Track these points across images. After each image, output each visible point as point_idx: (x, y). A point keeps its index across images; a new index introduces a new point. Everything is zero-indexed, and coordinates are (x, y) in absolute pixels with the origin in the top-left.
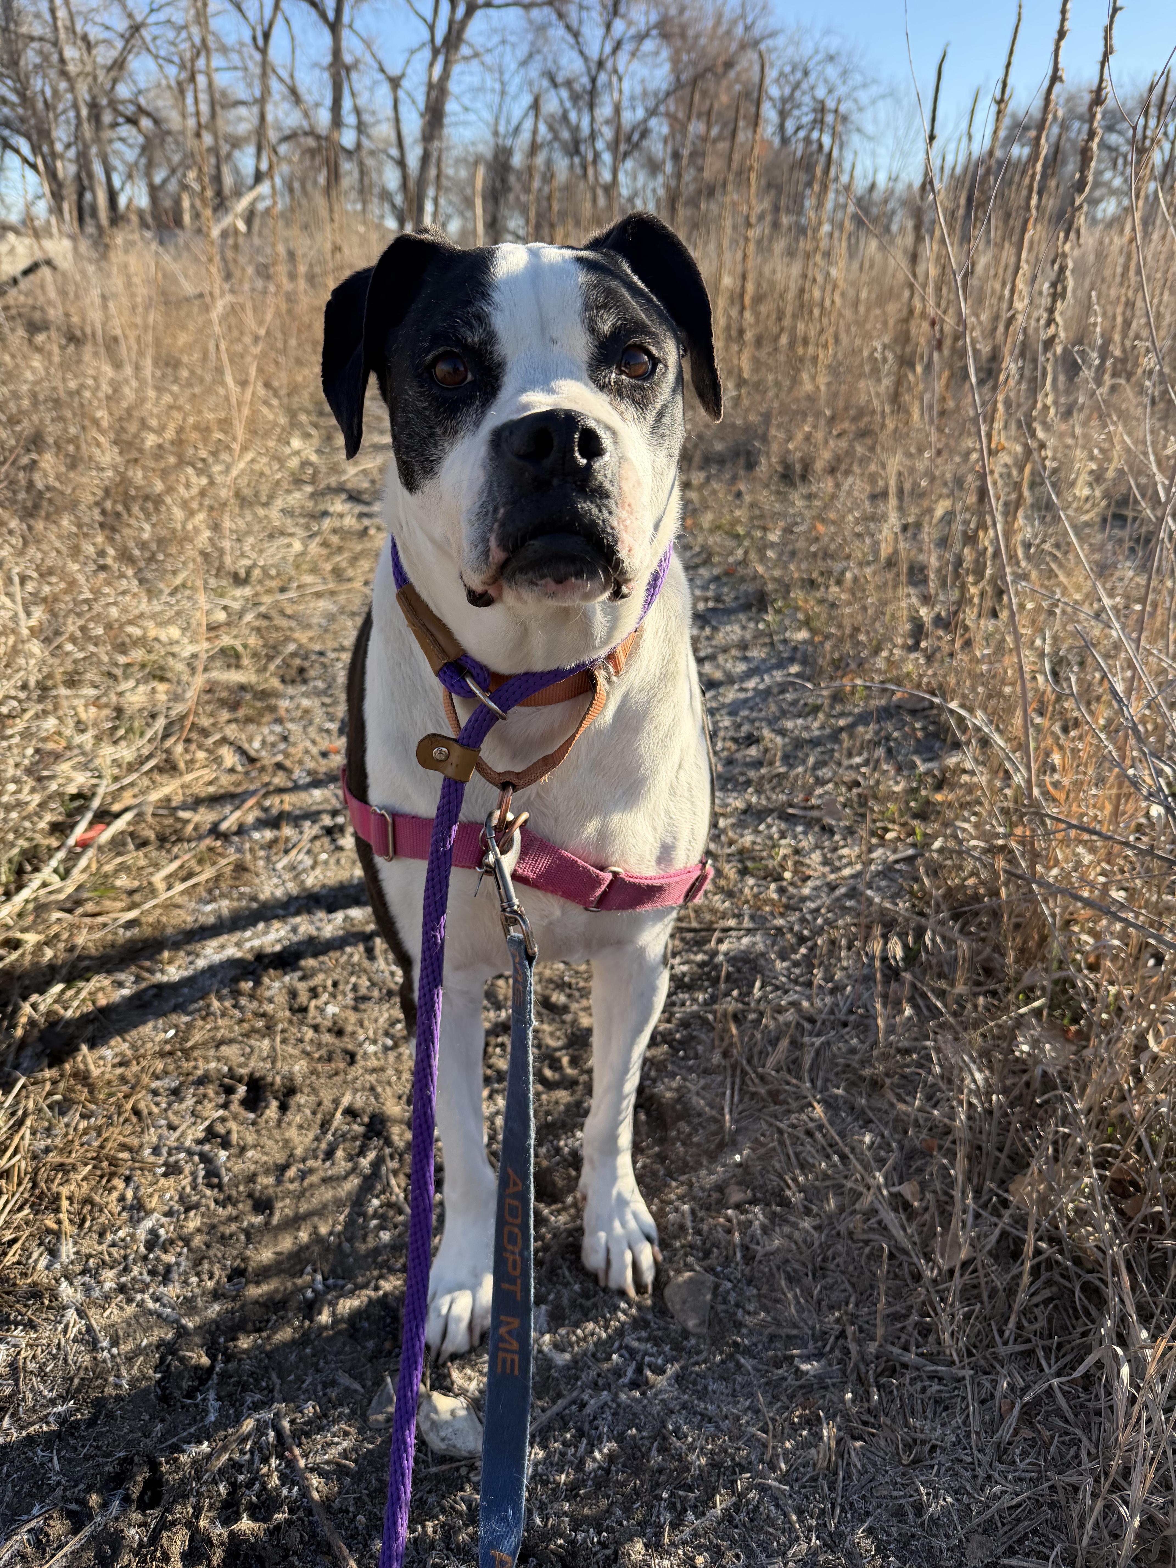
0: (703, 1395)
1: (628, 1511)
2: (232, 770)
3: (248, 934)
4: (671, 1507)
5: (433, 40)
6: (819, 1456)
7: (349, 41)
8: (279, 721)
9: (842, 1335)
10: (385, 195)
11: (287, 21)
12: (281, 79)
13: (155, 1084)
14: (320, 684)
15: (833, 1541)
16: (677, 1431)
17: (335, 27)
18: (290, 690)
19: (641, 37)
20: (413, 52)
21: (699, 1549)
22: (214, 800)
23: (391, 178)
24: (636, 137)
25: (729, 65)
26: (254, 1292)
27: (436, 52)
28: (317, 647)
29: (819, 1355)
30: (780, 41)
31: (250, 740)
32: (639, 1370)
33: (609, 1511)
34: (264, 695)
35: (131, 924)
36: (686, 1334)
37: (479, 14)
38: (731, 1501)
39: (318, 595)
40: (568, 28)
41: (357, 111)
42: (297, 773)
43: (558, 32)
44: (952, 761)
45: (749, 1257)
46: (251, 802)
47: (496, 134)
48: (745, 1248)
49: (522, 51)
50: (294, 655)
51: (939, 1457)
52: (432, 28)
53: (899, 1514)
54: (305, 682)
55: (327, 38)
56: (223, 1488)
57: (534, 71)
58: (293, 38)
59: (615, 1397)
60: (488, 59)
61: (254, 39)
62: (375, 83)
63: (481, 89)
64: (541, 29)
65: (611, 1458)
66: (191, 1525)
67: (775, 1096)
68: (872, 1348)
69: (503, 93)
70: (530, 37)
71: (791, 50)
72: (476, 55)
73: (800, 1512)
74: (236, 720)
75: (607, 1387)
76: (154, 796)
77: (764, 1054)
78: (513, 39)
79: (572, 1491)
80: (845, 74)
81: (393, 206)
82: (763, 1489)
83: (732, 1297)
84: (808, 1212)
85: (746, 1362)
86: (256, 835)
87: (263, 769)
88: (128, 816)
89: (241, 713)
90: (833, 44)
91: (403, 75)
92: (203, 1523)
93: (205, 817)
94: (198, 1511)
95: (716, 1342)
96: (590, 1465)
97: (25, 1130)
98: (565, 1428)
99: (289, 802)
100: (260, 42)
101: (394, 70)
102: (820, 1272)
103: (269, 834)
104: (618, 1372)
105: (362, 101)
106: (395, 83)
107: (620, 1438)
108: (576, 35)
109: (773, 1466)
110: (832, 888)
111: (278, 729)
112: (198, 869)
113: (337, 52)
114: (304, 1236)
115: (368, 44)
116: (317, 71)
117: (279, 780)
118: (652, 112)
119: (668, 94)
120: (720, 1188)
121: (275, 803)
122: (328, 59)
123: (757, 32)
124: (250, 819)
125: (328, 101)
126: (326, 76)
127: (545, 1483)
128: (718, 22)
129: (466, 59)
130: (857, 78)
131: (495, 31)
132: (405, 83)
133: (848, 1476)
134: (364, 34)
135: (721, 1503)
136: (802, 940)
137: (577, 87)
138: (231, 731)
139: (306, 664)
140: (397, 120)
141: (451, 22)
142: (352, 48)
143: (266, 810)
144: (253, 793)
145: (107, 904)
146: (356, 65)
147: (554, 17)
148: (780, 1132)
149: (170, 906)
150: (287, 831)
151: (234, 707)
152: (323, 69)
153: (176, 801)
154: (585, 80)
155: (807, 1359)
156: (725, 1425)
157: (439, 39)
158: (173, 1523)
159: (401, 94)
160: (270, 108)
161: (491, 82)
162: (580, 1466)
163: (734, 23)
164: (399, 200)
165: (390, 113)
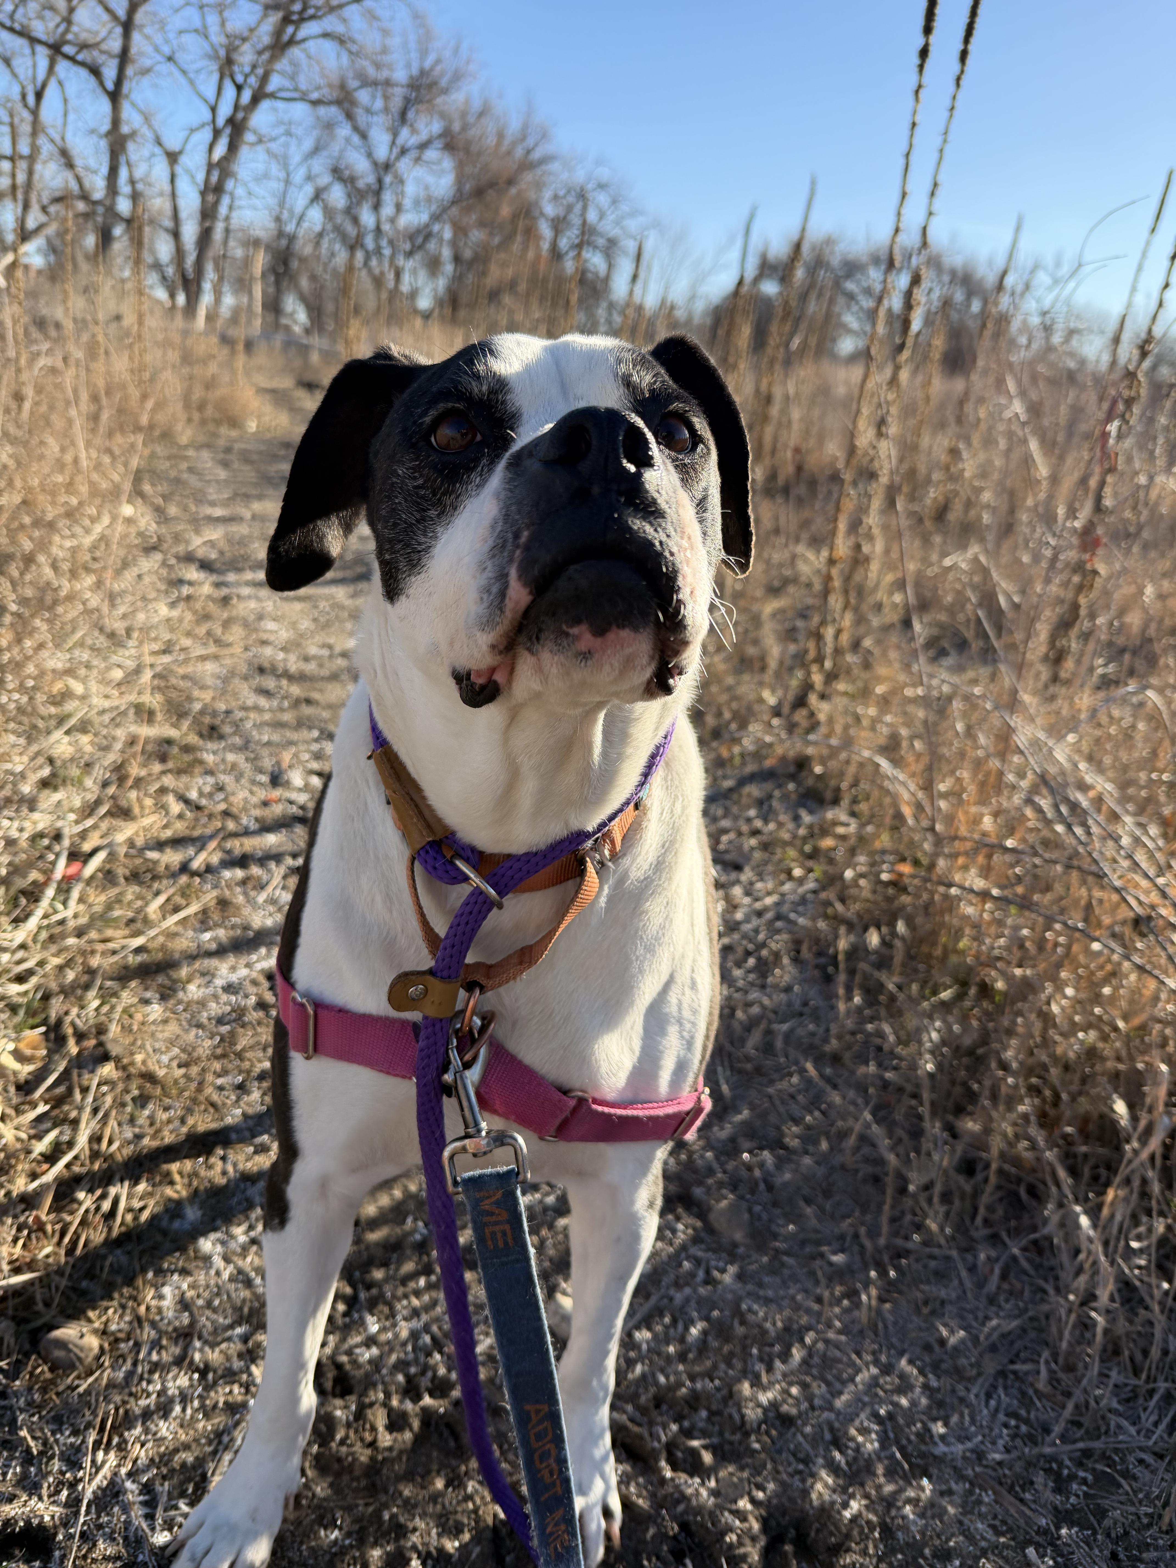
0: (760, 1285)
1: (730, 1365)
2: (180, 816)
3: (254, 957)
4: (761, 1360)
5: (214, 121)
6: (863, 1315)
7: (127, 112)
8: (210, 772)
9: (856, 1236)
10: (157, 266)
11: (60, 83)
12: (52, 141)
13: (220, 1081)
14: (237, 740)
15: (887, 1370)
16: (750, 1310)
17: (115, 96)
18: (210, 745)
19: (423, 146)
20: (192, 131)
21: (791, 1384)
22: (177, 842)
23: (164, 249)
24: (420, 240)
25: (510, 182)
26: (374, 1237)
27: (217, 133)
28: (222, 707)
29: (842, 1251)
30: (555, 166)
31: (188, 788)
32: (708, 1272)
33: (715, 1367)
34: (187, 749)
35: (138, 950)
36: (735, 1245)
37: (265, 105)
38: (804, 1353)
39: (203, 658)
40: (356, 129)
41: (132, 182)
42: (244, 821)
43: (344, 130)
44: (830, 815)
45: (770, 1188)
46: (213, 845)
47: (278, 219)
48: (765, 1181)
49: (308, 144)
50: (202, 712)
51: (949, 1308)
52: (213, 110)
53: (928, 1348)
54: (221, 737)
55: (105, 106)
56: (400, 1378)
57: (320, 166)
58: (66, 101)
59: (695, 1291)
60: (274, 146)
61: (24, 96)
62: (153, 155)
63: (266, 176)
64: (329, 126)
65: (705, 1333)
66: (386, 1404)
67: (759, 1071)
68: (882, 1241)
69: (287, 182)
70: (315, 133)
71: (565, 176)
72: (260, 141)
73: (858, 1354)
74: (169, 771)
75: (687, 1284)
76: (120, 838)
77: (743, 1041)
78: (299, 131)
79: (682, 1357)
80: (614, 202)
81: (164, 278)
82: (827, 1342)
83: (765, 1216)
84: (806, 1152)
85: (789, 1260)
86: (227, 874)
87: (210, 816)
88: (101, 856)
89: (170, 765)
90: (604, 174)
91: (180, 152)
92: (395, 1402)
93: (172, 858)
94: (388, 1395)
95: (761, 1248)
96: (689, 1339)
97: (112, 1123)
98: (662, 1315)
99: (250, 844)
100: (31, 99)
101: (173, 144)
102: (827, 1194)
103: (239, 873)
104: (692, 1275)
105: (139, 172)
106: (173, 157)
107: (707, 1319)
108: (364, 136)
109: (829, 1325)
110: (759, 914)
111: (210, 780)
112: (183, 902)
113: (116, 122)
114: (398, 1193)
115: (147, 119)
116: (94, 139)
117: (231, 825)
118: (436, 217)
119: (453, 203)
120: (733, 1140)
121: (238, 846)
122: (106, 126)
123: (536, 155)
124: (215, 859)
125: (105, 170)
126: (104, 144)
127: (659, 1354)
128: (499, 143)
129: (252, 145)
130: (625, 208)
131: (280, 123)
132: (184, 160)
133: (886, 1327)
134: (142, 105)
135: (797, 1354)
136: (748, 954)
137: (361, 184)
138: (168, 781)
139: (217, 721)
140: (174, 195)
141: (236, 107)
142: (131, 117)
143: (229, 852)
144: (212, 837)
145: (109, 933)
146: (133, 134)
147: (341, 117)
148: (770, 1097)
149: (171, 935)
150: (255, 870)
151: (163, 759)
152: (100, 137)
153: (140, 842)
154: (371, 179)
155: (835, 1253)
156: (785, 1303)
157: (221, 121)
158: (371, 1405)
159: (178, 169)
160: (38, 167)
161: (275, 170)
162: (682, 1340)
163: (514, 144)
164: (170, 271)
165: (167, 188)
